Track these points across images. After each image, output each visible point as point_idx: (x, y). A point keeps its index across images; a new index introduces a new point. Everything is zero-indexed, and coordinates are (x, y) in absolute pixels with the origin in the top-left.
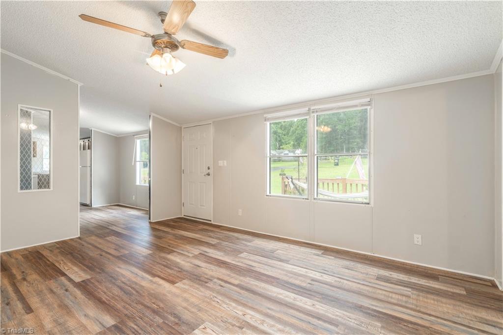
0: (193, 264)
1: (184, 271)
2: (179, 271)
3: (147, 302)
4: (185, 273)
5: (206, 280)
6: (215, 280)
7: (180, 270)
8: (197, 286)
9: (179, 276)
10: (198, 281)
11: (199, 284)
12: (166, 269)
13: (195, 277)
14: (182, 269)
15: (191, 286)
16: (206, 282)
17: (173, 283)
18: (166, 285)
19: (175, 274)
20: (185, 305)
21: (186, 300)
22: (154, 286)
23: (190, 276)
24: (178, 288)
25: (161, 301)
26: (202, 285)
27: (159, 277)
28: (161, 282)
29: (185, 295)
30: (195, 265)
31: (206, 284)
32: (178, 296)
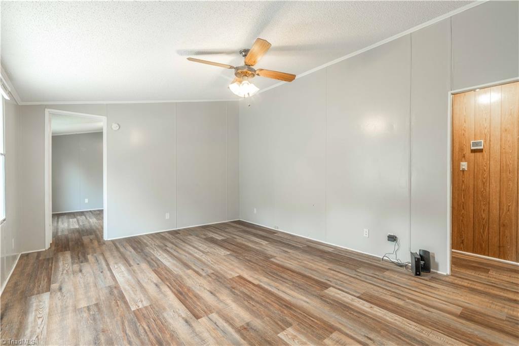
0: (216, 296)
1: (229, 288)
2: (234, 288)
3: (258, 267)
4: (229, 286)
5: (212, 275)
6: (204, 274)
7: (233, 290)
8: (221, 272)
9: (234, 283)
10: (219, 275)
11: (219, 273)
12: (248, 293)
13: (220, 280)
14: (231, 291)
15: (226, 272)
16: (213, 273)
17: (240, 277)
18: (246, 276)
19: (238, 286)
20: (233, 262)
21: (232, 265)
22: (256, 276)
23: (225, 281)
24: (236, 272)
25: (247, 266)
26: (218, 272)
27: (254, 284)
28: (250, 279)
29: (231, 267)
30: (214, 295)
31: (213, 272)
32: (237, 267)
